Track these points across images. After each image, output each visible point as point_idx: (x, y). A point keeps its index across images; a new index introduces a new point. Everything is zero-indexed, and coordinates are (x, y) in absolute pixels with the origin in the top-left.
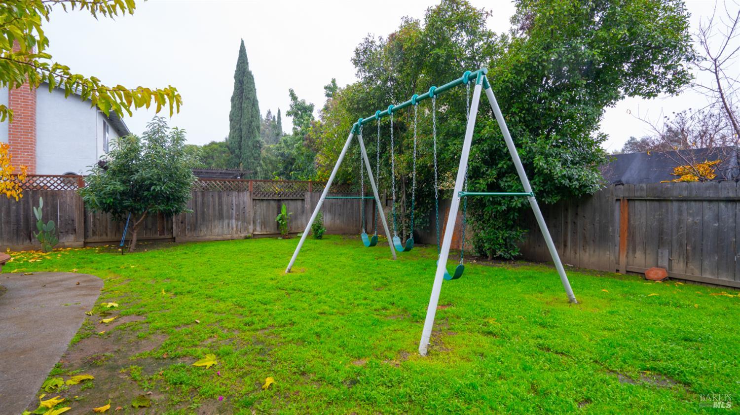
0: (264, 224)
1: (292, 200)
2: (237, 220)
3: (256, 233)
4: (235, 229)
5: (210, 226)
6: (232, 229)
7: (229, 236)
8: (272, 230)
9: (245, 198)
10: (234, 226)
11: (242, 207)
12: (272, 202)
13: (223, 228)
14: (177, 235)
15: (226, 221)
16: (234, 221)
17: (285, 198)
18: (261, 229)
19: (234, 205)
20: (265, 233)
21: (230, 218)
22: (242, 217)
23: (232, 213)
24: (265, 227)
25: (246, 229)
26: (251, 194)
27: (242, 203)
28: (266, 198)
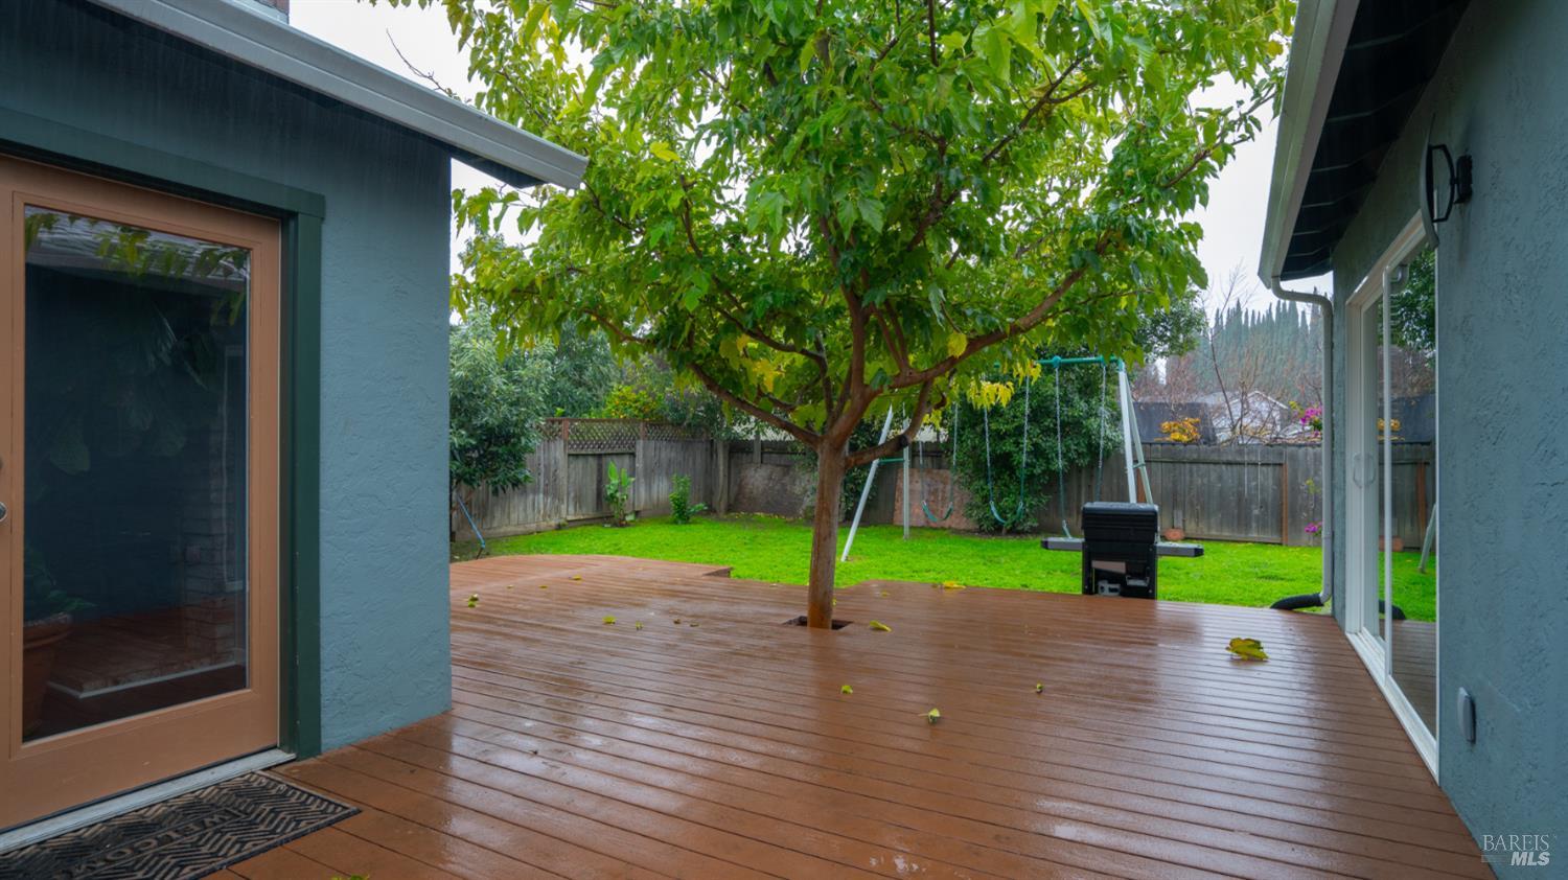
0: (579, 501)
1: (617, 454)
2: (546, 493)
3: (569, 518)
4: (542, 512)
5: (507, 510)
6: (539, 512)
7: (533, 526)
8: (588, 511)
9: (558, 454)
10: (542, 506)
11: (552, 469)
12: (590, 459)
13: (525, 510)
14: (458, 529)
15: (531, 497)
16: (541, 496)
17: (610, 451)
18: (575, 510)
19: (542, 466)
20: (582, 517)
21: (535, 491)
22: (552, 491)
23: (539, 481)
24: (580, 507)
25: (558, 510)
26: (565, 446)
27: (553, 462)
28: (583, 452)
